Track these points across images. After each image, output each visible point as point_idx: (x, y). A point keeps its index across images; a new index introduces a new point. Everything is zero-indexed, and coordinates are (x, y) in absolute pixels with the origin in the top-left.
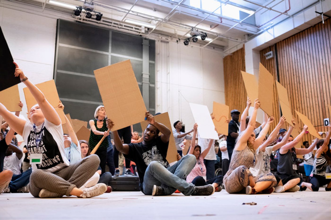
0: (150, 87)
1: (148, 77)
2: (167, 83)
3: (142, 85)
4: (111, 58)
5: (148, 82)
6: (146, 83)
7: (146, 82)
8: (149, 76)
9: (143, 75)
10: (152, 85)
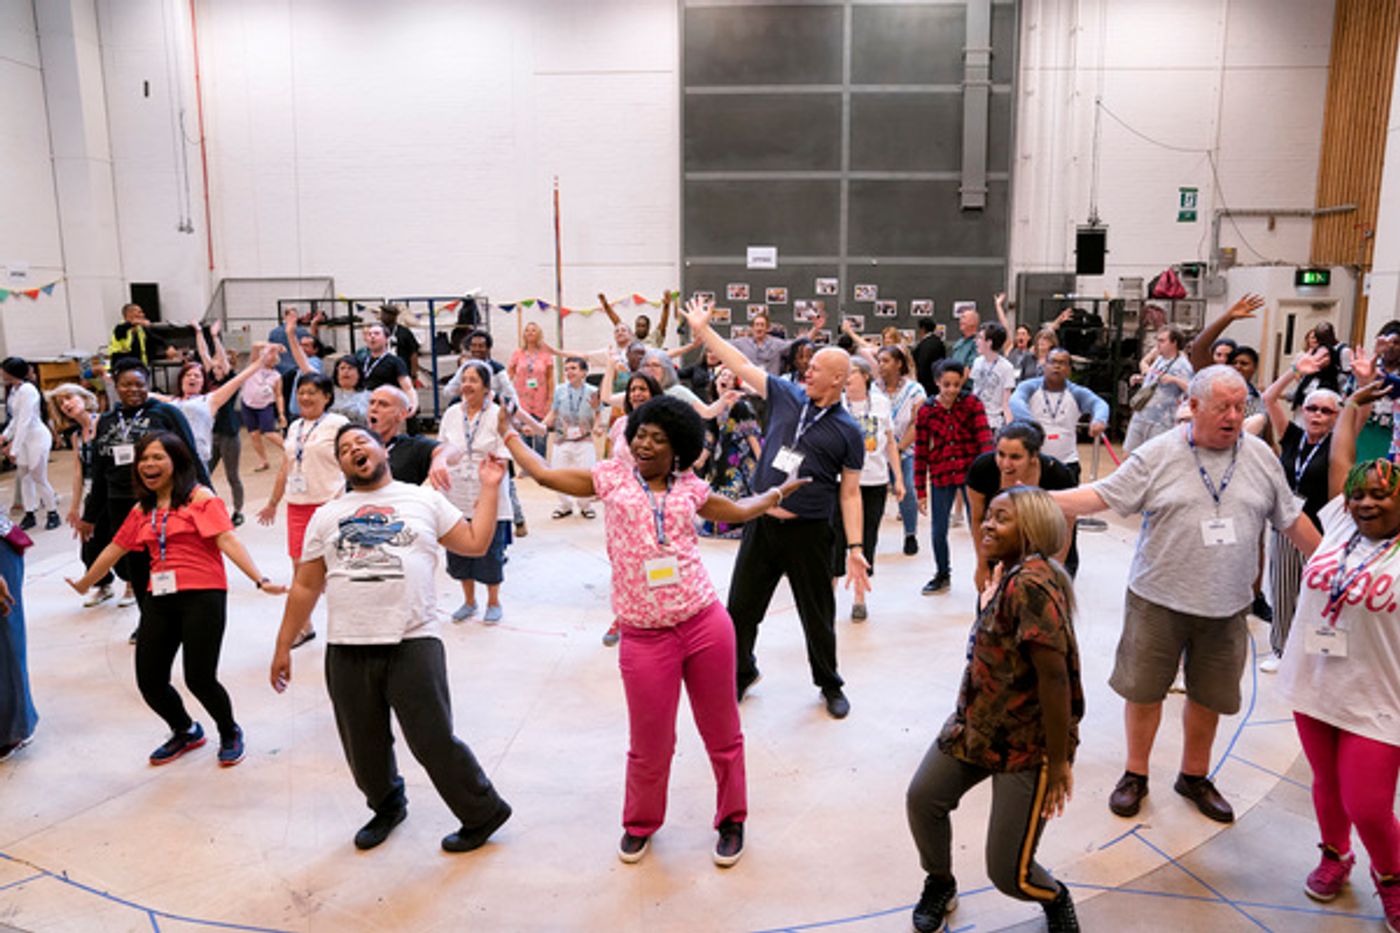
0: (990, 94)
1: (986, 61)
2: (1067, 69)
3: (962, 95)
4: (853, 15)
5: (986, 81)
6: (978, 85)
7: (978, 81)
8: (991, 57)
9: (968, 56)
10: (997, 89)
